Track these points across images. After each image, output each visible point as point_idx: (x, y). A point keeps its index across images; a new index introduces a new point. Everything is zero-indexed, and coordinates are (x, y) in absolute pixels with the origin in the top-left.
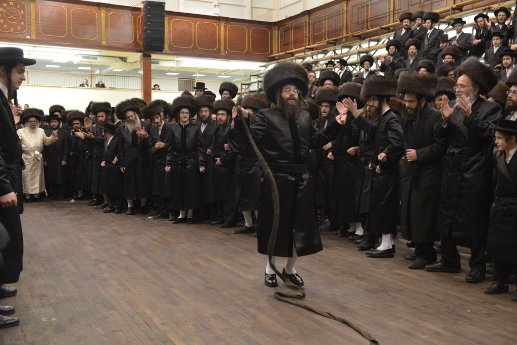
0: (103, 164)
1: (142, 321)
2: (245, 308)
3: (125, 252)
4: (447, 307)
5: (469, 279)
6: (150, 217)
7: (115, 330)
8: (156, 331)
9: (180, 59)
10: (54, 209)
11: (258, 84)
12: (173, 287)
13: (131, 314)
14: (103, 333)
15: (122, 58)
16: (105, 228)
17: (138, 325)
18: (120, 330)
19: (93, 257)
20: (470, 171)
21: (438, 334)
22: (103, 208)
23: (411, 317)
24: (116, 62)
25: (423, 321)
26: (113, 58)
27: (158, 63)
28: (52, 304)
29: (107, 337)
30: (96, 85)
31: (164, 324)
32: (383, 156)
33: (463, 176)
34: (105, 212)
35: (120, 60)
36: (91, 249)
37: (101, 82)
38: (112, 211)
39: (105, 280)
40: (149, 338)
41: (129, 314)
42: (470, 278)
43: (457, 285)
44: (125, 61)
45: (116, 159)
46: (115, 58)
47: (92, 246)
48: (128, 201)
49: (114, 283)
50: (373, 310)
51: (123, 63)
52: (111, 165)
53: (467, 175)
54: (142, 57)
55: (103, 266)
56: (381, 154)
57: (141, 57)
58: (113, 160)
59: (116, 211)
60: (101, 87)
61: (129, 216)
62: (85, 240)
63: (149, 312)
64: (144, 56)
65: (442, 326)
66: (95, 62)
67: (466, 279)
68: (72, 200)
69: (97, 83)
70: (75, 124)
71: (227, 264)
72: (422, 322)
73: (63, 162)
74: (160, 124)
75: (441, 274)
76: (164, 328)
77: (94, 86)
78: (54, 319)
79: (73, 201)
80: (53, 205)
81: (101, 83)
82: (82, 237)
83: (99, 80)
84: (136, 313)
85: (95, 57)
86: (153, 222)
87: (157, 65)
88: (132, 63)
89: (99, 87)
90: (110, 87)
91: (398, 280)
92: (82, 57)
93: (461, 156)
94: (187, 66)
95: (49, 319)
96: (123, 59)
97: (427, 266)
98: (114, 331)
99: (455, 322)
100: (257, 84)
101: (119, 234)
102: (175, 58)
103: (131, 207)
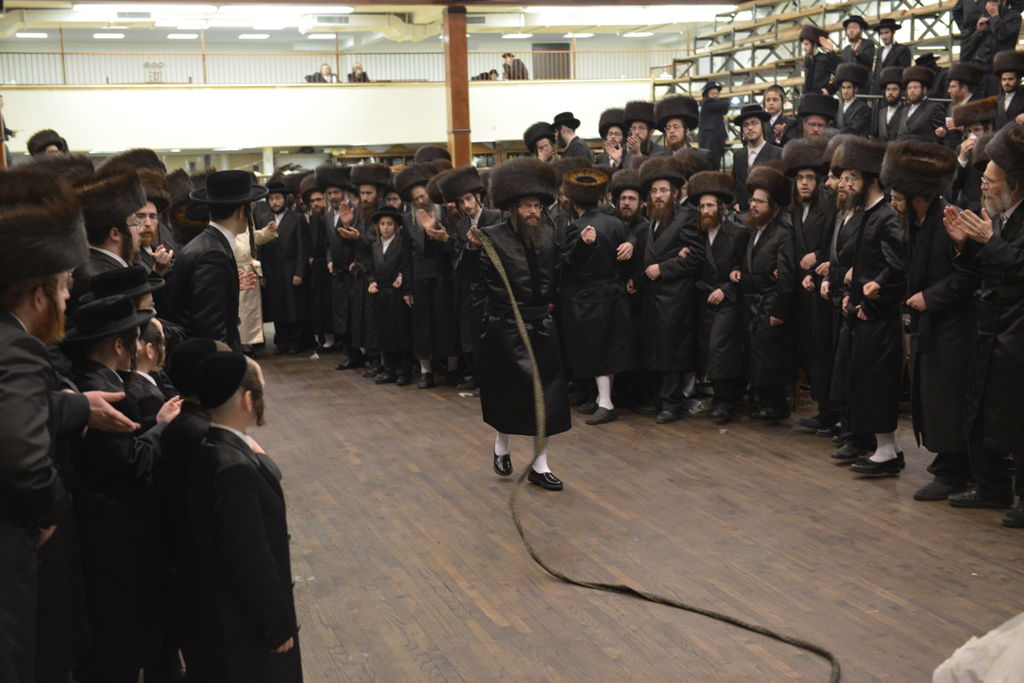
0: (373, 288)
1: (440, 584)
2: (603, 565)
3: (414, 468)
4: (941, 568)
5: (1008, 522)
6: (462, 394)
7: (400, 594)
8: (459, 597)
9: (530, 9)
10: (282, 376)
11: (712, 60)
12: (493, 532)
13: (424, 572)
14: (383, 598)
15: (402, 16)
16: (380, 420)
17: (434, 588)
18: (408, 596)
19: (362, 478)
20: (1008, 331)
21: (896, 608)
22: (375, 376)
23: (868, 582)
24: (389, 25)
25: (886, 589)
26: (383, 16)
27: (482, 20)
28: (305, 556)
29: (389, 604)
30: (349, 76)
31: (473, 587)
32: (872, 288)
33: (996, 339)
34: (378, 383)
35: (399, 20)
36: (357, 461)
37: (360, 68)
38: (391, 380)
39: (382, 518)
40: (449, 606)
41: (420, 573)
42: (1011, 519)
43: (987, 531)
44: (410, 21)
45: (399, 279)
46: (386, 16)
47: (358, 455)
48: (422, 362)
49: (397, 523)
50: (812, 571)
51: (406, 26)
52: (390, 291)
53: (1001, 338)
54: (447, 12)
55: (380, 495)
56: (869, 284)
57: (443, 12)
58: (394, 280)
59: (399, 381)
60: (359, 81)
61: (424, 390)
62: (346, 444)
63: (451, 571)
64: (451, 11)
65: (910, 597)
66: (345, 28)
67: (1004, 521)
68: (313, 354)
69: (350, 71)
70: (313, 201)
71: (590, 491)
72: (882, 590)
73: (296, 278)
74: (473, 211)
75: (973, 510)
76: (472, 594)
77: (344, 78)
78: (311, 578)
79: (316, 356)
80: (279, 366)
81: (358, 72)
82: (341, 437)
83: (355, 65)
84: (433, 571)
85: (344, 19)
86: (467, 404)
87: (480, 25)
88: (425, 25)
89: (355, 81)
90: (379, 79)
91: (884, 521)
92: (316, 20)
93: (991, 303)
94: (547, 25)
95: (305, 578)
96: (406, 18)
97: (951, 497)
98: (400, 597)
99: (937, 591)
100: (708, 59)
101: (406, 432)
102: (520, 8)
103: (427, 374)
